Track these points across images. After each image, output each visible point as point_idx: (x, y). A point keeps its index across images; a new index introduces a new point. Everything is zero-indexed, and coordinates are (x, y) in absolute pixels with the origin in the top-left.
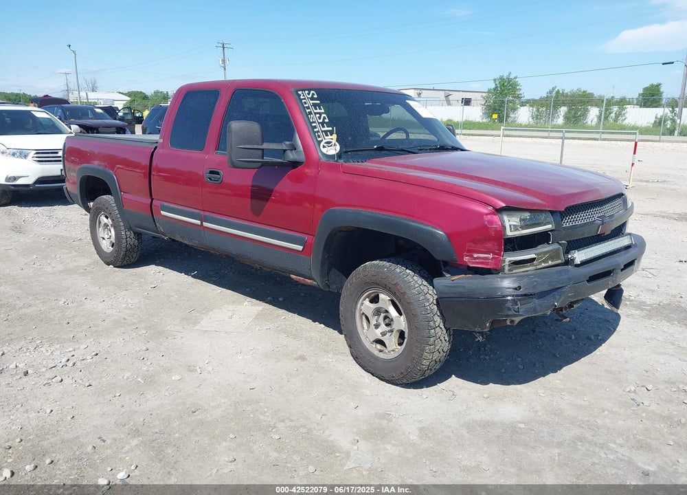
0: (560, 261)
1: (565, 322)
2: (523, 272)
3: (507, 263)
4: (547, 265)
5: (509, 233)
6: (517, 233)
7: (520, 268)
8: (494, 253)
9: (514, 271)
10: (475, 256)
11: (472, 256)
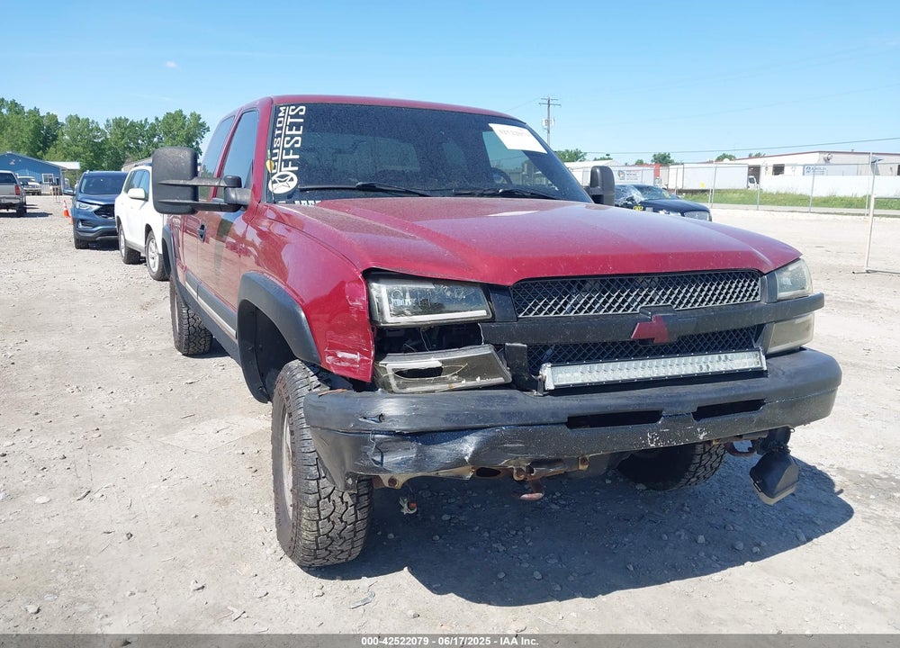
0: (500, 380)
1: (525, 501)
2: (427, 392)
3: (390, 373)
4: (471, 383)
5: (390, 319)
6: (404, 320)
7: (416, 384)
8: (363, 353)
9: (409, 390)
10: (340, 355)
11: (335, 355)
